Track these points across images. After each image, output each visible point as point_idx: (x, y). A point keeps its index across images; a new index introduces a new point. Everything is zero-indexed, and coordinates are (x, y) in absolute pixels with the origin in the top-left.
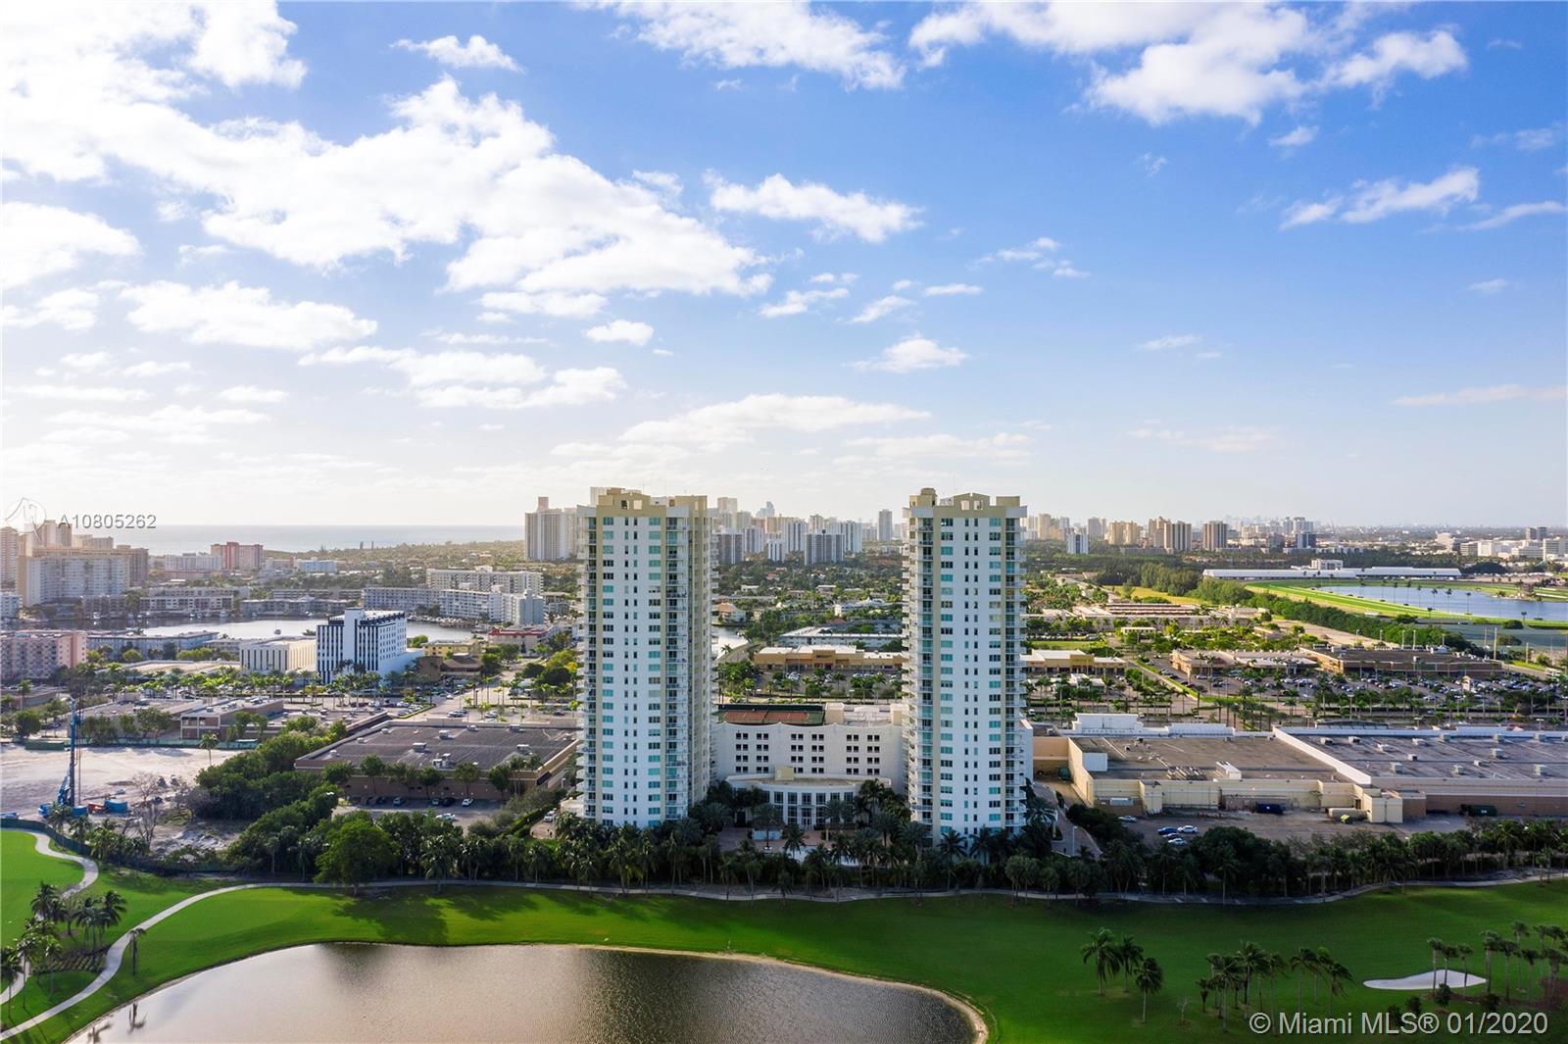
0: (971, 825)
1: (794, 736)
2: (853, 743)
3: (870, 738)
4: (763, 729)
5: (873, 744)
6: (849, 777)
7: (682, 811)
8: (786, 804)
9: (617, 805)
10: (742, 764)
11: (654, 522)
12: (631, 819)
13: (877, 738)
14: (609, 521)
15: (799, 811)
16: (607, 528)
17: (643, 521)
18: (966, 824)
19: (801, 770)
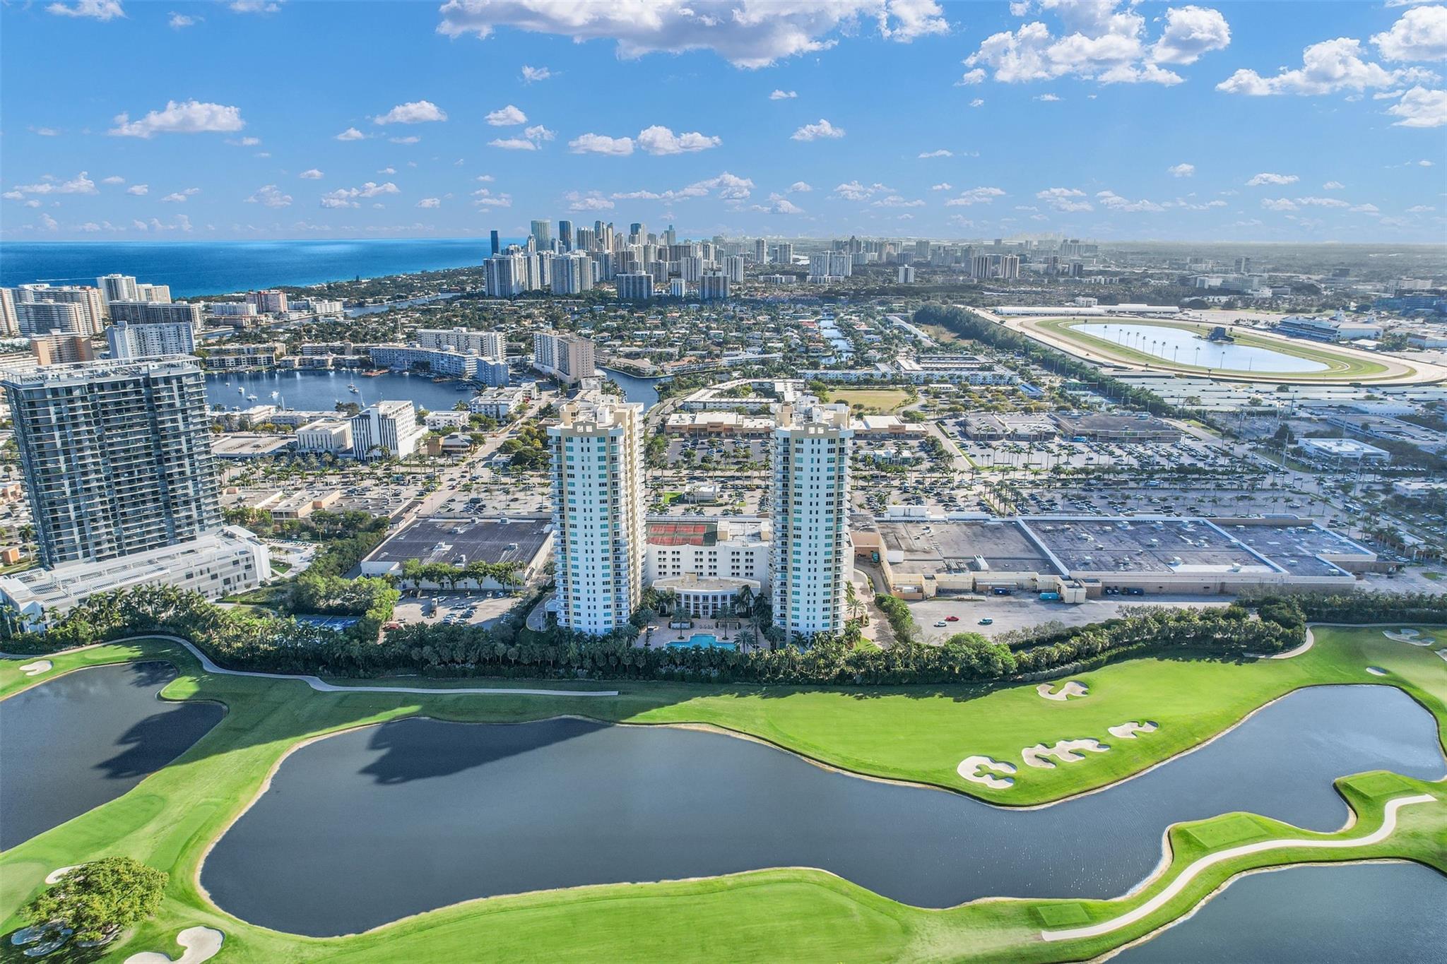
0: (811, 629)
1: (696, 553)
2: (736, 557)
3: (747, 553)
4: (676, 548)
5: (749, 557)
6: (732, 579)
7: (625, 619)
8: (692, 602)
9: (584, 619)
10: (662, 570)
11: (601, 440)
12: (593, 627)
13: (752, 553)
14: (570, 440)
15: (701, 607)
16: (568, 444)
17: (594, 440)
18: (808, 629)
19: (701, 574)
